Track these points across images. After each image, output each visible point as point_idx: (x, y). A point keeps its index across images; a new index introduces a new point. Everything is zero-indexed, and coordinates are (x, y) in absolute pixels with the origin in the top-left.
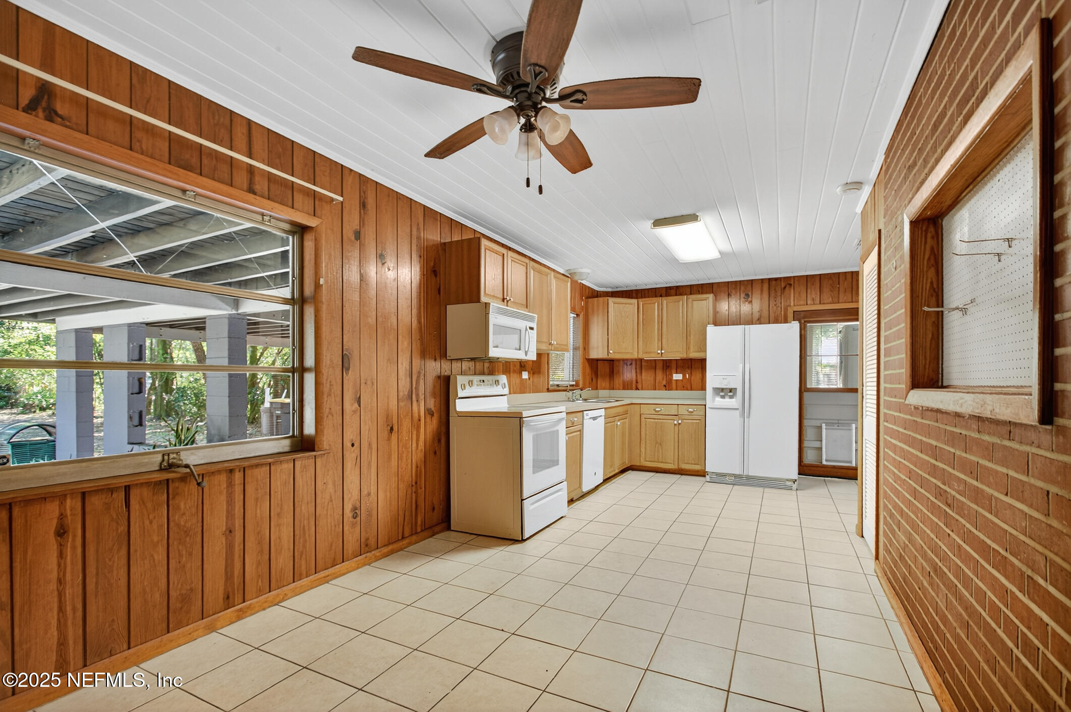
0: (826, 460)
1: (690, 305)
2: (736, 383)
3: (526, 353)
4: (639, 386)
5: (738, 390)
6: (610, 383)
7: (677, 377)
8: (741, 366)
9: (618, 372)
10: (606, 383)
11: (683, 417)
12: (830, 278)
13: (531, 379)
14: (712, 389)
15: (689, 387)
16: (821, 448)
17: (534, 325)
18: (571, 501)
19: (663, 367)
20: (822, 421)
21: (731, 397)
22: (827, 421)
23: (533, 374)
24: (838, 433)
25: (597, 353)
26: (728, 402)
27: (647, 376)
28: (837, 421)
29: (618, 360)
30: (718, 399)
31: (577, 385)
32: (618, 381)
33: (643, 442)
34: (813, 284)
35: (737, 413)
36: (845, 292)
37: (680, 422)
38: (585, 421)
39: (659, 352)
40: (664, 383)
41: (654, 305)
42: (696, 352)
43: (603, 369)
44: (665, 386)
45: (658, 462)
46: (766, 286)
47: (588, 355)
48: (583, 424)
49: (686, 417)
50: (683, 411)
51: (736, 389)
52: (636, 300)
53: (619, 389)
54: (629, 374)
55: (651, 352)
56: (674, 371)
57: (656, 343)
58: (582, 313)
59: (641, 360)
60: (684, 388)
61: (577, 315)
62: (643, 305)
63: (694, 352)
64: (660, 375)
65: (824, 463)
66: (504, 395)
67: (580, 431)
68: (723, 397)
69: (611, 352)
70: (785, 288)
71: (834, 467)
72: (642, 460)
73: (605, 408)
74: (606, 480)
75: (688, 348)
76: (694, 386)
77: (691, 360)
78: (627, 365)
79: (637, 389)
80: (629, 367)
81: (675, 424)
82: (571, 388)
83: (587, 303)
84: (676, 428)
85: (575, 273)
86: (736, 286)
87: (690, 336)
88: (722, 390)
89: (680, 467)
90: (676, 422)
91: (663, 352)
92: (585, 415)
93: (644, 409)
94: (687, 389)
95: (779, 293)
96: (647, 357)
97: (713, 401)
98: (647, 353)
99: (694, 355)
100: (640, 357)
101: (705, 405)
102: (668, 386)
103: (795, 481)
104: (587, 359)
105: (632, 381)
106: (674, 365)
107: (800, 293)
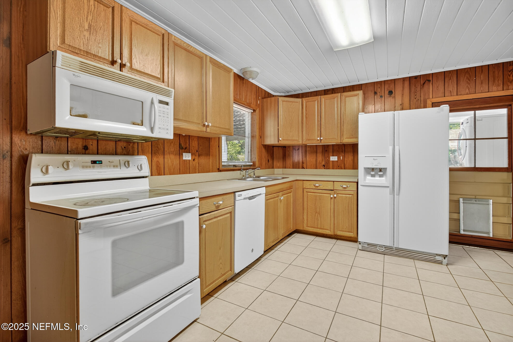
0: (464, 230)
1: (343, 101)
2: (386, 163)
3: (152, 130)
4: (305, 166)
5: (388, 170)
6: (283, 164)
7: (334, 158)
8: (391, 148)
9: (289, 155)
10: (280, 164)
11: (338, 192)
12: (467, 71)
13: (196, 160)
14: (363, 168)
15: (343, 167)
16: (459, 220)
17: (171, 101)
18: (204, 299)
19: (323, 151)
20: (460, 196)
21: (381, 176)
22: (465, 196)
23: (199, 156)
24: (475, 207)
25: (271, 140)
26: (377, 180)
27: (310, 159)
28: (474, 197)
29: (289, 147)
30: (369, 178)
31: (254, 165)
32: (289, 162)
33: (305, 211)
34: (450, 79)
35: (388, 190)
36: (482, 83)
37: (335, 196)
38: (236, 202)
39: (318, 139)
40: (323, 163)
41: (314, 102)
42: (348, 138)
43: (278, 153)
44: (324, 166)
45: (318, 228)
46: (407, 84)
47: (264, 142)
48: (234, 205)
49: (340, 192)
50: (337, 186)
51: (385, 169)
52: (301, 99)
53: (289, 168)
54: (297, 157)
55: (312, 140)
56: (331, 154)
57: (316, 132)
58: (258, 109)
59: (306, 146)
60: (339, 167)
61: (254, 110)
62: (306, 102)
63: (346, 138)
64: (320, 158)
65: (462, 232)
66: (146, 177)
67: (231, 213)
68: (373, 176)
69: (281, 139)
70: (424, 84)
71: (472, 237)
72: (305, 226)
73: (266, 187)
74: (266, 252)
75: (342, 135)
76: (347, 166)
77: (344, 145)
78: (295, 150)
79: (303, 168)
80: (297, 152)
81: (331, 198)
82: (245, 168)
83: (262, 103)
84: (332, 200)
85: (246, 72)
86: (381, 85)
87: (343, 125)
88: (373, 169)
89: (335, 233)
90: (332, 196)
91: (322, 138)
92: (237, 196)
93: (306, 184)
94: (342, 169)
95: (419, 89)
96: (309, 143)
97: (365, 179)
98: (309, 140)
99: (347, 140)
100: (304, 143)
101: (357, 183)
102: (326, 166)
103: (445, 257)
104: (263, 145)
105: (299, 162)
106: (331, 150)
107: (437, 87)
